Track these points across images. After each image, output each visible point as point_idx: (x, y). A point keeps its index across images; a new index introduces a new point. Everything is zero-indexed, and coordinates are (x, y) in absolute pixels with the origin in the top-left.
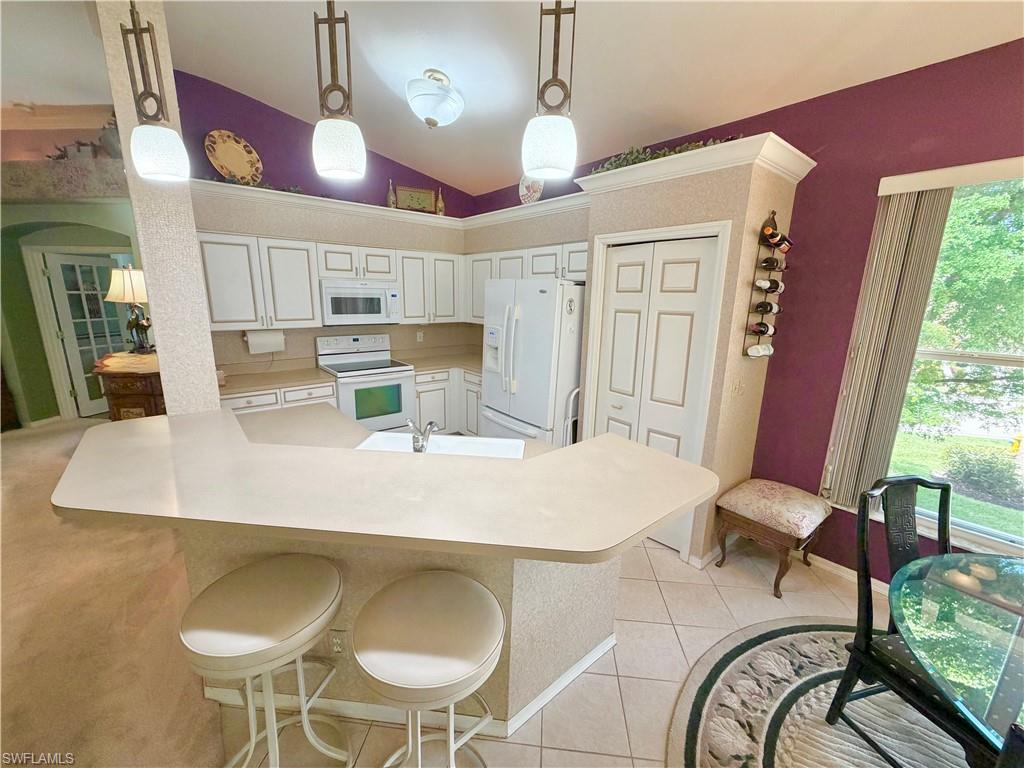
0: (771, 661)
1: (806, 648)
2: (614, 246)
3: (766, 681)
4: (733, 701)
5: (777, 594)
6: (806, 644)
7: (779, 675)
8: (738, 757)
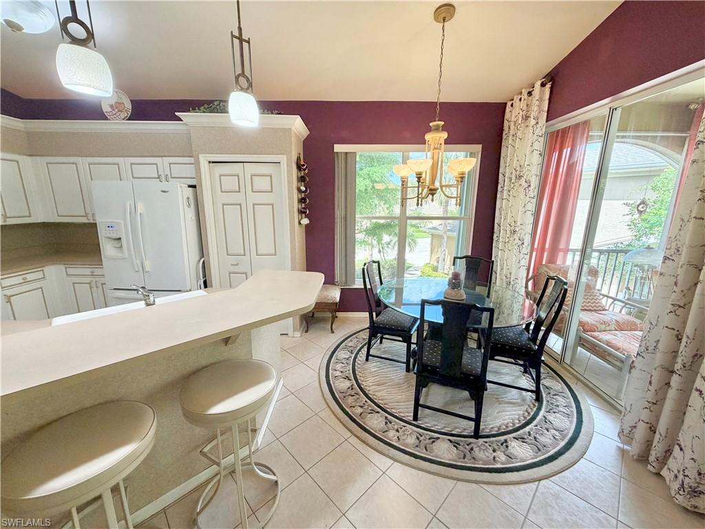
0: (342, 354)
1: (350, 344)
2: (213, 162)
3: (344, 361)
4: (338, 373)
5: (333, 332)
6: (349, 343)
7: (347, 357)
8: (349, 388)
